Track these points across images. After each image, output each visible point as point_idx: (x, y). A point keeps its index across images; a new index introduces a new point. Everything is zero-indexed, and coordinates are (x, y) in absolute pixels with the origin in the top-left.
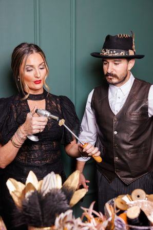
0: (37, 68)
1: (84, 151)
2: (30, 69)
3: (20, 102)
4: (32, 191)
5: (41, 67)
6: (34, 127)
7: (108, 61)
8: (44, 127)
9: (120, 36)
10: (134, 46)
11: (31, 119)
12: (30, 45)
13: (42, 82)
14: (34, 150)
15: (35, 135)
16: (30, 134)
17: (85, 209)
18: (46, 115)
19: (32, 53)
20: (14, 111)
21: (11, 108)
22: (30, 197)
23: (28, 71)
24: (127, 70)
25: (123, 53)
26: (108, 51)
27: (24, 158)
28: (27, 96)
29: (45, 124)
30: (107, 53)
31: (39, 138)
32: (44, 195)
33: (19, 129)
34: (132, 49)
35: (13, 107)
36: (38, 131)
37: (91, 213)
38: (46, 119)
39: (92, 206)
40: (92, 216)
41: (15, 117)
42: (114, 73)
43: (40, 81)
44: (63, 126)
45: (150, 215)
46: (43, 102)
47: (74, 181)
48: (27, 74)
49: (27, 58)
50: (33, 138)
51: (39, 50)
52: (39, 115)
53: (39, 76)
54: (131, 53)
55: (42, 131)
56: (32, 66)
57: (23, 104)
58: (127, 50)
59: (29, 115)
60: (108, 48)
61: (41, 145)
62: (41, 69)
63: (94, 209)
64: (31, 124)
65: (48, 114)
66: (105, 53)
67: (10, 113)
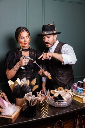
0: (26, 38)
1: (44, 74)
2: (23, 38)
3: (18, 52)
4: (17, 84)
5: (27, 37)
6: (23, 63)
7: (45, 36)
8: (27, 63)
9: (48, 25)
10: (55, 29)
11: (22, 60)
12: (23, 28)
13: (28, 44)
14: (24, 73)
15: (24, 66)
16: (21, 66)
17: (37, 93)
18: (28, 59)
19: (24, 31)
20: (16, 55)
21: (15, 54)
22: (16, 86)
23: (22, 39)
24: (54, 40)
25: (51, 32)
26: (44, 32)
27: (19, 76)
28: (21, 50)
29: (28, 62)
30: (44, 33)
31: (25, 68)
32: (21, 86)
33: (17, 64)
34: (55, 30)
35: (16, 54)
36: (25, 65)
37: (40, 94)
38: (28, 60)
39: (40, 92)
40: (40, 96)
41: (16, 58)
42: (48, 42)
43: (27, 43)
44: (35, 63)
45: (64, 97)
46: (28, 52)
47: (34, 82)
48: (21, 40)
49: (21, 33)
50: (23, 68)
51: (27, 30)
52: (26, 58)
53: (26, 41)
54: (55, 32)
55: (26, 65)
56: (23, 37)
57: (20, 53)
58: (52, 31)
59: (21, 58)
60: (44, 31)
61: (27, 71)
62: (27, 38)
63: (41, 93)
64: (22, 62)
65: (29, 58)
66: (43, 34)
67: (14, 56)
